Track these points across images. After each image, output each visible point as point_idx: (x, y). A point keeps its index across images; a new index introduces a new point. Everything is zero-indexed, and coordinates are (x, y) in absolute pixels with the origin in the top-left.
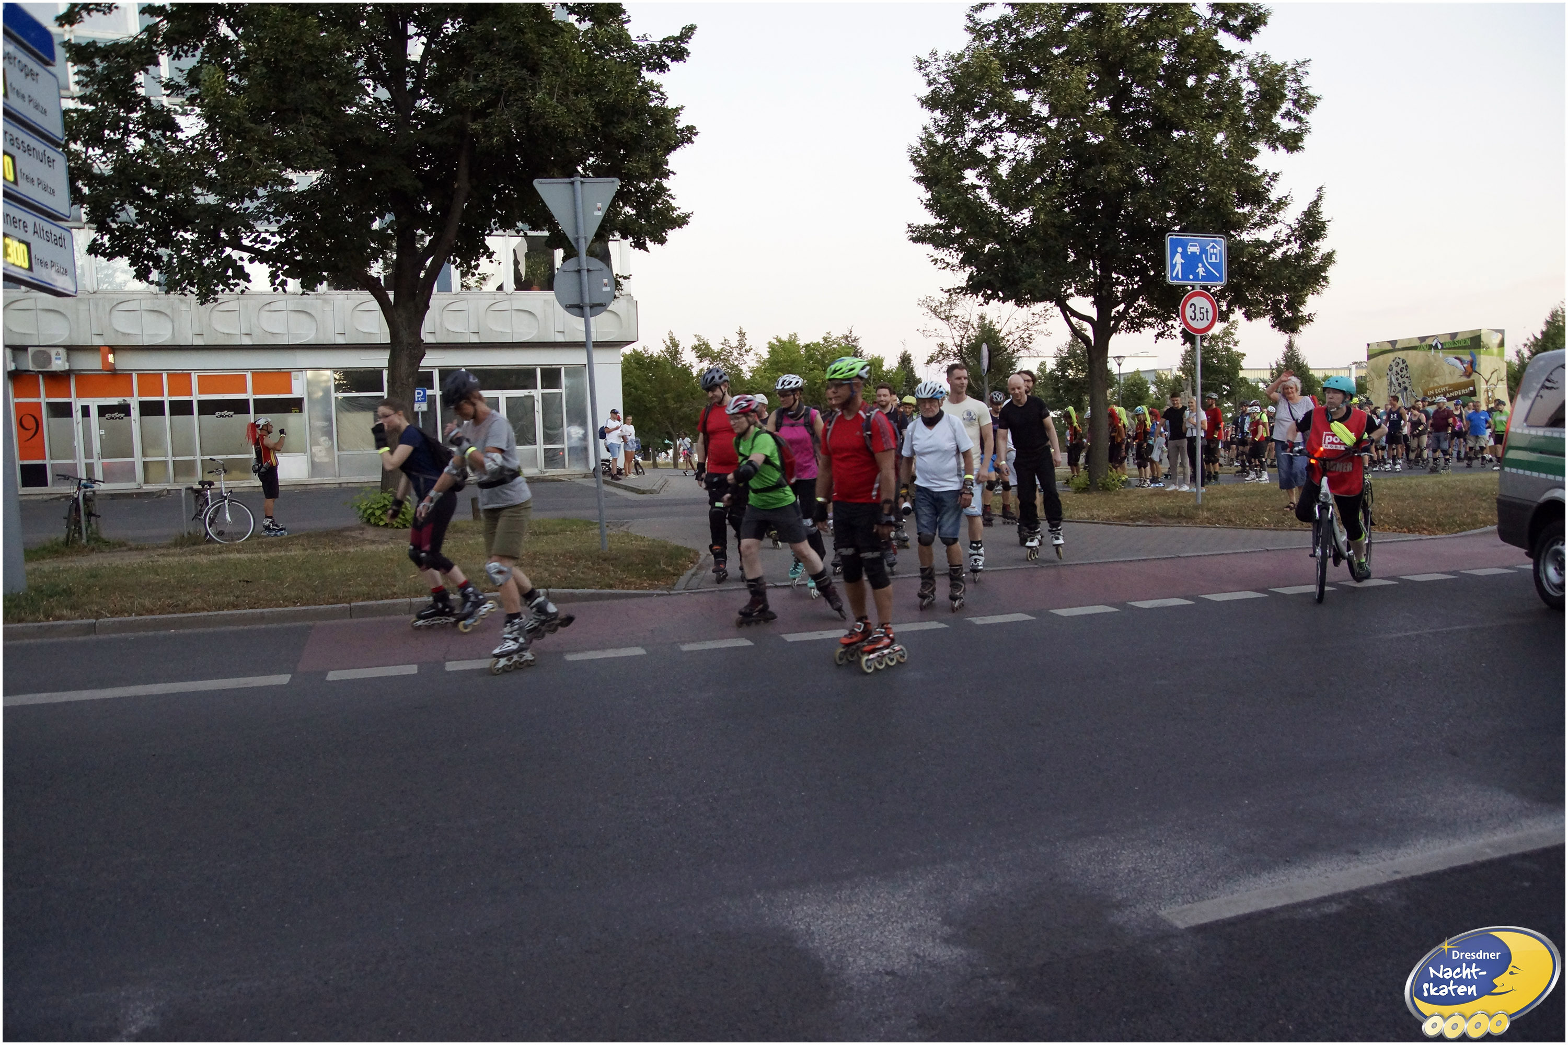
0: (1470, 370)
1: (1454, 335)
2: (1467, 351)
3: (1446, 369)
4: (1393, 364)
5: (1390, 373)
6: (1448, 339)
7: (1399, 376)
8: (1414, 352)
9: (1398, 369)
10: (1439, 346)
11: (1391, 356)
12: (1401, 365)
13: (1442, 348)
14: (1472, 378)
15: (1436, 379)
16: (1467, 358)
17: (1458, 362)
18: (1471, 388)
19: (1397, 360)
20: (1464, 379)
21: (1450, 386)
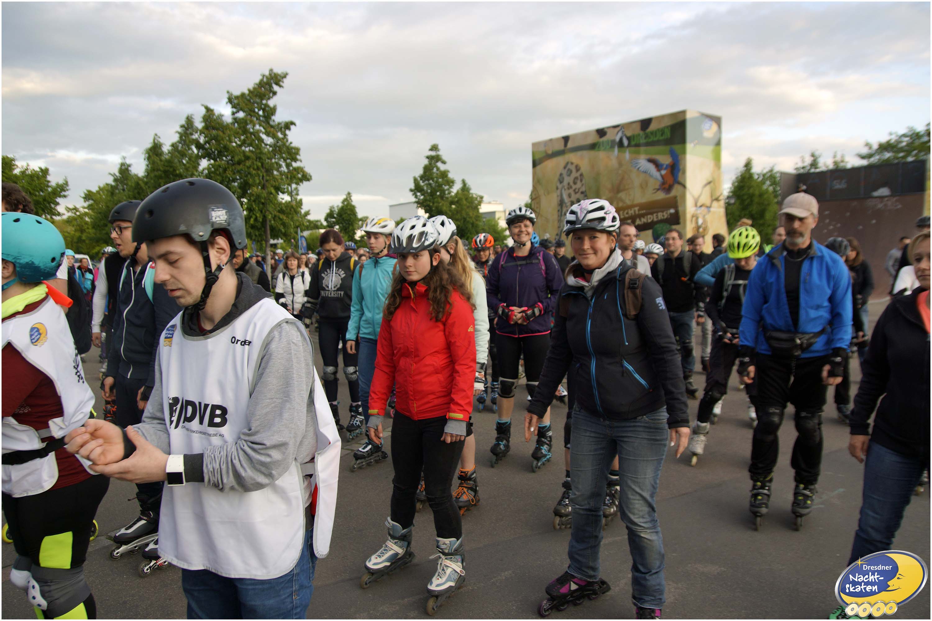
0: (670, 180)
1: (645, 123)
2: (667, 148)
3: (636, 179)
4: (565, 172)
5: (560, 186)
6: (637, 130)
7: (571, 191)
8: (592, 153)
9: (570, 180)
10: (626, 142)
11: (560, 161)
12: (574, 174)
13: (629, 145)
14: (673, 193)
15: (622, 195)
16: (665, 160)
17: (651, 168)
18: (672, 211)
19: (569, 166)
20: (661, 196)
21: (642, 206)
